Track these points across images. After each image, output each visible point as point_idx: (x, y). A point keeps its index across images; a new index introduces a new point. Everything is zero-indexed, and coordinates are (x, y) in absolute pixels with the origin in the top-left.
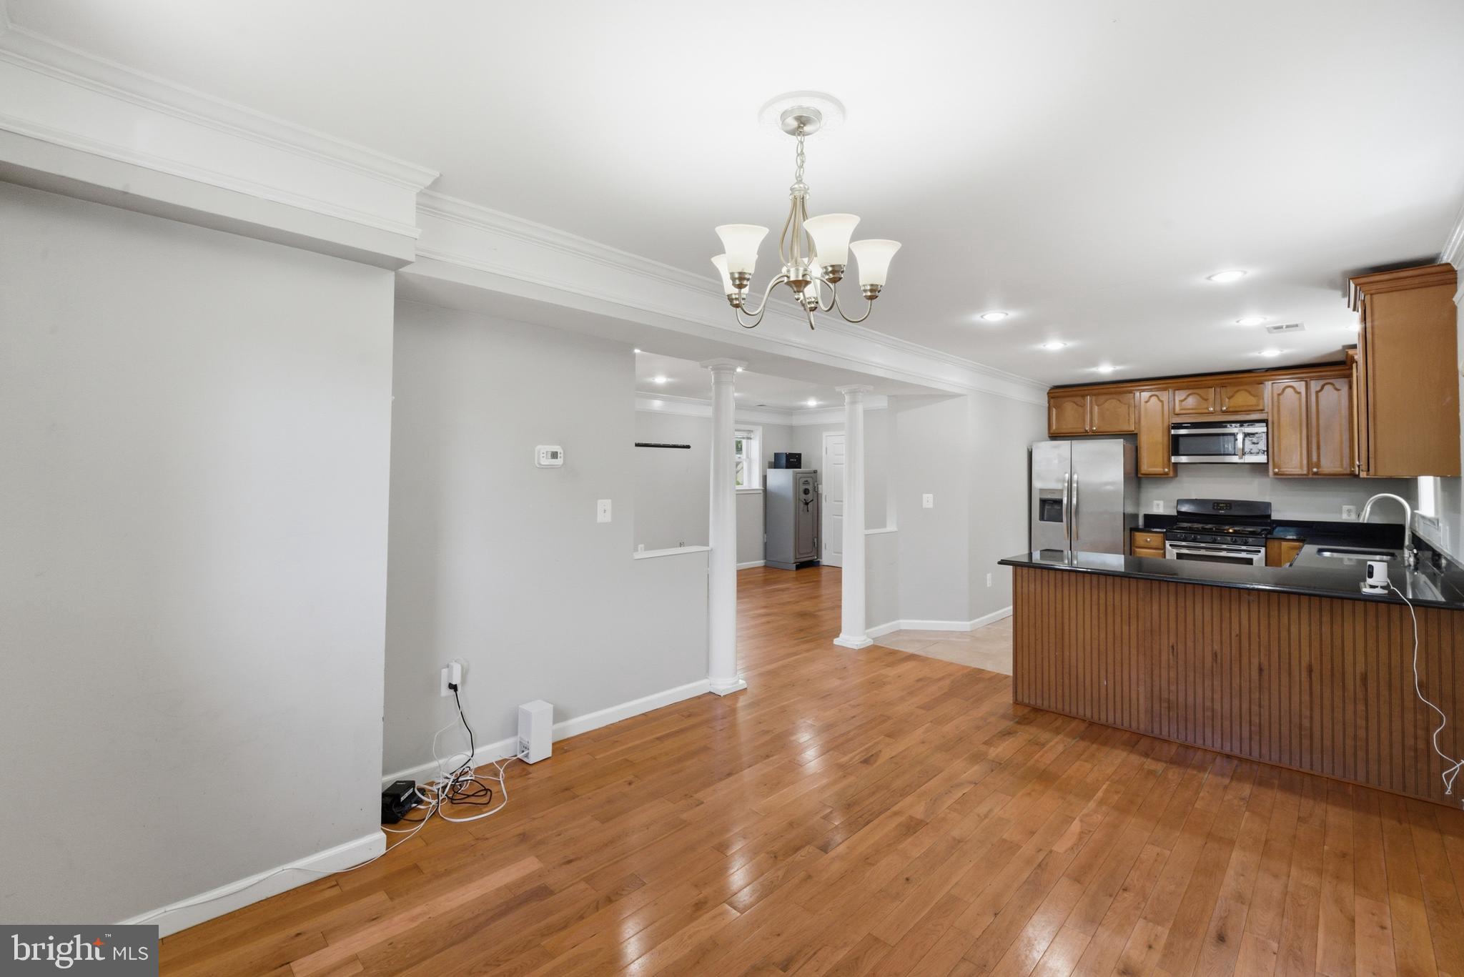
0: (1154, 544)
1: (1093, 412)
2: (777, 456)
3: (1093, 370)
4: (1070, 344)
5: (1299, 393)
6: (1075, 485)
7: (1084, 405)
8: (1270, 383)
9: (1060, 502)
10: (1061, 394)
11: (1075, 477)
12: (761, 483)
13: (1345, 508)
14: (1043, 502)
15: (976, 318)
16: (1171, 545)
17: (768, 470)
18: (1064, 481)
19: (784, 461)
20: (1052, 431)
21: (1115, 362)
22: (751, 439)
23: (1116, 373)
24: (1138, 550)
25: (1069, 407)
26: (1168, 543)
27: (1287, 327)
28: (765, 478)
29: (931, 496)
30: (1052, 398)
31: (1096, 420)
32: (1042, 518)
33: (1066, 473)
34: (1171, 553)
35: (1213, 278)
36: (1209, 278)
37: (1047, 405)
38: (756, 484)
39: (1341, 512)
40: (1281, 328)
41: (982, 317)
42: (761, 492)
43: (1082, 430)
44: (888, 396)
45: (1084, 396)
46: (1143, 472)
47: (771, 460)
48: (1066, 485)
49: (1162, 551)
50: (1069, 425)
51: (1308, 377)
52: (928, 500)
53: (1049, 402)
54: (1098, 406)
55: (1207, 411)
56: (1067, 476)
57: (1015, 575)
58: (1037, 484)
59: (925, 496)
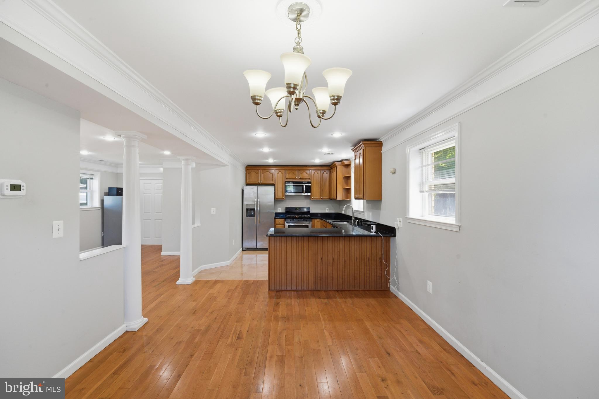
0: (281, 223)
1: (261, 177)
2: (110, 189)
3: (267, 161)
4: (271, 150)
5: (318, 174)
6: (259, 203)
7: (258, 173)
8: (311, 170)
9: (254, 209)
10: (250, 168)
11: (259, 200)
12: (101, 205)
13: (326, 208)
14: (247, 209)
15: (253, 135)
16: (287, 223)
17: (105, 197)
18: (255, 202)
19: (115, 192)
20: (247, 182)
21: (274, 159)
22: (92, 179)
23: (274, 162)
24: (276, 225)
25: (253, 173)
26: (286, 222)
27: (331, 153)
28: (102, 201)
29: (215, 209)
30: (247, 170)
31: (262, 179)
32: (247, 216)
33: (255, 198)
34: (287, 225)
35: (333, 135)
36: (332, 135)
37: (245, 172)
38: (97, 204)
39: (325, 210)
40: (329, 153)
41: (256, 134)
42: (100, 209)
43: (258, 183)
44: (196, 163)
45: (258, 170)
46: (277, 198)
47: (106, 191)
48: (256, 203)
49: (283, 225)
50: (252, 181)
51: (321, 169)
52: (213, 211)
53: (246, 171)
54: (263, 174)
55: (295, 178)
56: (256, 199)
57: (269, 240)
58: (245, 203)
59: (212, 209)
